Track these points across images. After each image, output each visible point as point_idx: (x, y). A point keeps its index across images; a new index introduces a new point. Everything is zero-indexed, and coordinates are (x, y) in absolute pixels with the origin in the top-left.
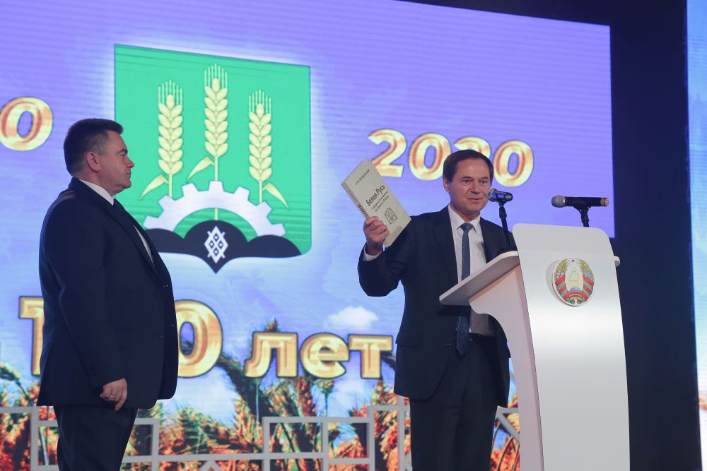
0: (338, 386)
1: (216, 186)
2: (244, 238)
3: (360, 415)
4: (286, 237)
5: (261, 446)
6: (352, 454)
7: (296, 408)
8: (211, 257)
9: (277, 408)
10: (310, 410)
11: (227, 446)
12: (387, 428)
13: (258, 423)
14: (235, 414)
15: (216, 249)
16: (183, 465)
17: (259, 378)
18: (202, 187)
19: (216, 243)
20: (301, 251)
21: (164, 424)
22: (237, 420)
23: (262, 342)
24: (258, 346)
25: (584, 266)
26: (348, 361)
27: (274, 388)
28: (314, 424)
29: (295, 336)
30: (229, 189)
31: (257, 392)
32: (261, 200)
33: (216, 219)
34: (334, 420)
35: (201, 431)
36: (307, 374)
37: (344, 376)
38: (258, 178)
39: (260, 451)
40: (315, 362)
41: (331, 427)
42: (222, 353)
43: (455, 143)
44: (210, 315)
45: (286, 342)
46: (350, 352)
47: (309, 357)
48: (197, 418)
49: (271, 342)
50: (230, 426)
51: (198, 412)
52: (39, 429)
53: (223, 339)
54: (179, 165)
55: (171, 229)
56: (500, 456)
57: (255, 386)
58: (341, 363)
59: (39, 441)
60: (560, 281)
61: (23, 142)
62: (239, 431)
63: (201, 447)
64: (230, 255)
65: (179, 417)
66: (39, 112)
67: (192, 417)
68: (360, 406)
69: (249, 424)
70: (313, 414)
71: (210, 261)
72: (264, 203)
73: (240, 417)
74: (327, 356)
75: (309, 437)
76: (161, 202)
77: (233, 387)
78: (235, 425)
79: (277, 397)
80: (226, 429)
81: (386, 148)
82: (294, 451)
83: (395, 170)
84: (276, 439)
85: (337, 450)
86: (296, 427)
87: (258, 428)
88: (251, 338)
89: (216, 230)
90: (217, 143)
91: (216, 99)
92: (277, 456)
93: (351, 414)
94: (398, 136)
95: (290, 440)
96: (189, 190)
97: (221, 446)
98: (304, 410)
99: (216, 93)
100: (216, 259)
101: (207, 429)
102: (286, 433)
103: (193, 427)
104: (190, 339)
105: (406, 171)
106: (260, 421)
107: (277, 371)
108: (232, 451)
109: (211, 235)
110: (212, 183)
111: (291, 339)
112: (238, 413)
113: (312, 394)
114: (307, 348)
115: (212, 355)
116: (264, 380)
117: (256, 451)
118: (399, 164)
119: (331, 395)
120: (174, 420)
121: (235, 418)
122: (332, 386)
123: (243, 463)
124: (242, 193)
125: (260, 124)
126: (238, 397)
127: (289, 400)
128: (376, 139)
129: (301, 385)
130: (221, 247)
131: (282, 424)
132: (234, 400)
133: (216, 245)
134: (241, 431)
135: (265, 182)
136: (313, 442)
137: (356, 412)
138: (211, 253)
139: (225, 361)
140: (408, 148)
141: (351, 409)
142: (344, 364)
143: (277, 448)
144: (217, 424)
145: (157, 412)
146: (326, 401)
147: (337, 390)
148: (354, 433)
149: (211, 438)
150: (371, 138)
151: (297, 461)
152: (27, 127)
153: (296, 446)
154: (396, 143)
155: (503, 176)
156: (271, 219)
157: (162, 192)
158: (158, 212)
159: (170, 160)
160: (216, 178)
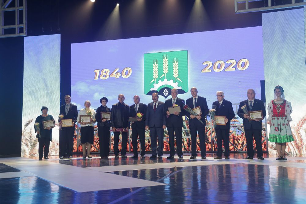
1: (166, 80)
4: (182, 89)
7: (185, 127)
12: (208, 131)
18: (163, 80)
30: (169, 80)
32: (176, 82)
33: (166, 87)
38: (175, 77)
43: (226, 62)
54: (158, 76)
55: (156, 90)
56: (240, 137)
61: (126, 76)
64: (169, 94)
66: (129, 70)
71: (164, 96)
76: (154, 85)
81: (207, 66)
83: (210, 70)
86: (185, 131)
89: (166, 89)
90: (166, 71)
91: (165, 61)
96: (160, 81)
98: (187, 127)
100: (166, 96)
105: (213, 70)
109: (165, 91)
124: (172, 81)
125: (176, 65)
128: (204, 64)
129: (186, 122)
130: (167, 93)
135: (177, 78)
138: (165, 94)
140: (213, 66)
149: (166, 134)
150: (203, 64)
151: (186, 138)
152: (127, 73)
153: (185, 135)
154: (210, 64)
155: (240, 68)
156: (178, 86)
157: (154, 83)
158: (153, 87)
159: (156, 76)
160: (166, 78)
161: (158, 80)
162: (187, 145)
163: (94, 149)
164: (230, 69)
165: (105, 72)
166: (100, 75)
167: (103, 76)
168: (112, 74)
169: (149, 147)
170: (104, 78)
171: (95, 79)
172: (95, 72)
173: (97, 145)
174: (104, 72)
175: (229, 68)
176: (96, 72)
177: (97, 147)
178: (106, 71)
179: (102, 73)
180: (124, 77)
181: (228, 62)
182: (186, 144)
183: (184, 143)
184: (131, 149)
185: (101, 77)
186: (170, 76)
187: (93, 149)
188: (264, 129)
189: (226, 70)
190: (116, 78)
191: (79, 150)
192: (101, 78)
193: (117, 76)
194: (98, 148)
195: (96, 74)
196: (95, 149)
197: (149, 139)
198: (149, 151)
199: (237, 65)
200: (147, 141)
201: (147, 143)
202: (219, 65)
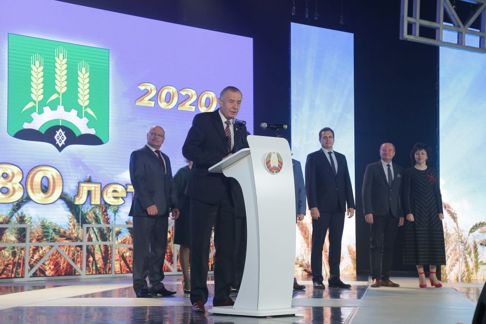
0: (120, 209)
1: (61, 108)
2: (75, 135)
4: (96, 135)
5: (82, 239)
6: (127, 242)
7: (99, 220)
8: (58, 144)
9: (90, 220)
10: (107, 221)
11: (64, 238)
13: (80, 227)
14: (69, 223)
15: (60, 140)
16: (42, 248)
17: (81, 205)
18: (54, 108)
19: (60, 137)
20: (104, 142)
21: (32, 227)
22: (70, 226)
23: (83, 187)
24: (81, 188)
25: (279, 156)
26: (126, 197)
27: (89, 210)
28: (109, 228)
29: (100, 185)
30: (67, 110)
31: (80, 212)
32: (83, 116)
33: (61, 125)
34: (119, 226)
35: (51, 231)
36: (106, 203)
37: (124, 205)
38: (82, 104)
39: (81, 241)
40: (109, 198)
41: (117, 229)
42: (62, 192)
43: (180, 91)
44: (56, 173)
45: (95, 187)
46: (127, 192)
47: (107, 195)
48: (50, 225)
49: (88, 187)
50: (66, 228)
51: (50, 221)
53: (63, 186)
54: (42, 96)
55: (37, 129)
57: (79, 209)
58: (122, 198)
60: (268, 162)
62: (70, 231)
63: (51, 239)
64: (68, 143)
65: (40, 224)
67: (47, 224)
69: (76, 228)
70: (108, 223)
71: (57, 146)
72: (85, 118)
73: (71, 224)
74: (116, 195)
75: (106, 234)
76: (32, 115)
77: (68, 209)
78: (69, 228)
79: (90, 214)
80: (64, 230)
81: (147, 92)
82: (98, 241)
83: (151, 103)
84: (90, 236)
85: (120, 241)
86: (100, 230)
87: (80, 230)
88: (77, 185)
89: (60, 130)
90: (61, 85)
91: (61, 64)
92: (90, 243)
93: (127, 223)
94: (153, 87)
95: (96, 236)
96: (47, 109)
97: (61, 239)
98: (104, 221)
99: (61, 61)
100: (60, 145)
101: (54, 230)
102: (95, 232)
103: (47, 229)
104: (46, 185)
105: (156, 104)
106: (82, 226)
107: (90, 201)
108: (67, 241)
109: (58, 133)
110: (59, 106)
111: (98, 186)
112: (71, 222)
113: (108, 213)
114: (106, 190)
115: (58, 193)
116: (84, 206)
117: (79, 241)
118: (153, 101)
119: (117, 214)
120: (37, 225)
122: (118, 209)
123: (72, 247)
124: (74, 112)
125: (84, 78)
126: (71, 214)
127: (97, 216)
128: (142, 88)
129: (102, 208)
130: (63, 139)
131: (93, 228)
132: (68, 216)
134: (72, 231)
135: (86, 107)
136: (108, 237)
137: (130, 222)
138: (58, 142)
139: (64, 196)
140: (157, 94)
141: (127, 220)
142: (125, 199)
143: (90, 239)
144: (60, 227)
145: (29, 221)
146: (115, 217)
147: (120, 212)
148: (128, 232)
149: (56, 234)
150: (139, 87)
151: (99, 246)
153: (99, 238)
154: (151, 90)
155: (203, 108)
156: (89, 125)
157: (32, 110)
158: (30, 120)
160: (61, 104)
161: (42, 104)
162: (101, 260)
164: (186, 106)
169: (13, 268)
181: (183, 93)
182: (100, 258)
183: (96, 256)
186: (70, 101)
189: (179, 109)
197: (14, 248)
198: (13, 278)
199: (198, 102)
200: (11, 253)
201: (9, 257)
202: (168, 94)
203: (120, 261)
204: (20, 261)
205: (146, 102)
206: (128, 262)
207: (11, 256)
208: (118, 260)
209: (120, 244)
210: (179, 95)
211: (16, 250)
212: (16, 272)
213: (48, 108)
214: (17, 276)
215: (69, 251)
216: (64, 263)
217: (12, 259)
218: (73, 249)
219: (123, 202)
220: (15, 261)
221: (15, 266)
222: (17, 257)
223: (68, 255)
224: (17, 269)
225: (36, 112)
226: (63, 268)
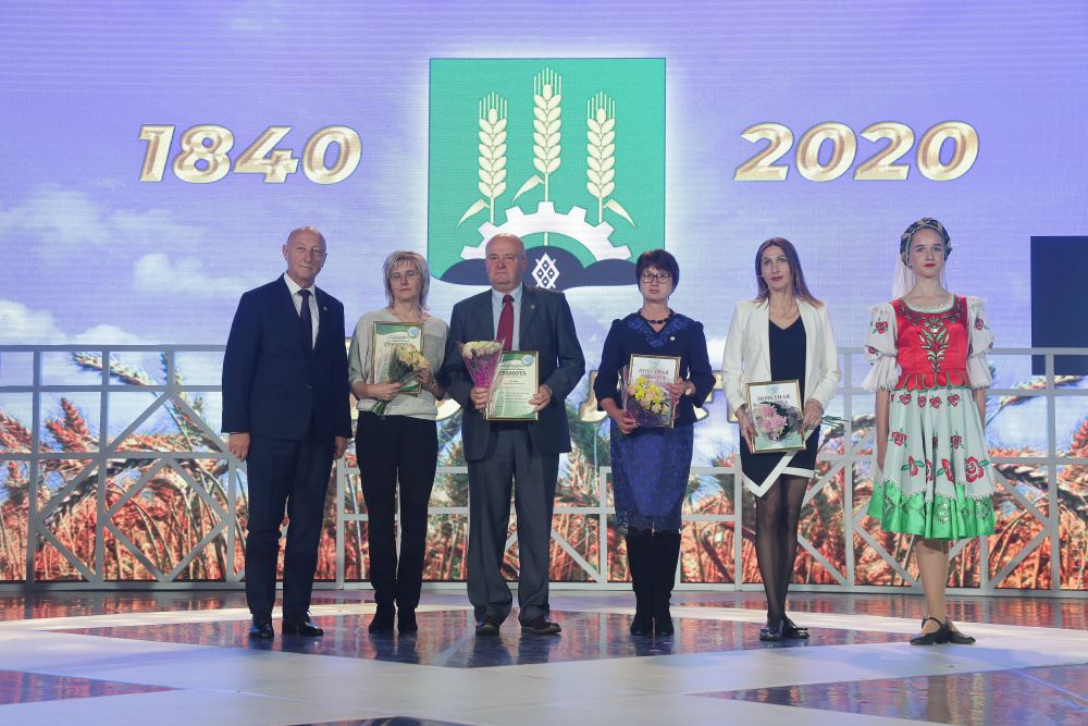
1: (546, 207)
2: (581, 265)
3: (727, 465)
4: (632, 260)
5: (599, 499)
6: (717, 509)
13: (597, 473)
14: (569, 464)
15: (545, 278)
17: (597, 422)
19: (545, 271)
22: (571, 470)
26: (712, 402)
30: (562, 209)
31: (596, 439)
32: (600, 219)
33: (546, 244)
37: (706, 420)
38: (597, 194)
39: (599, 505)
43: (862, 132)
52: (347, 476)
54: (503, 186)
57: (593, 432)
59: (348, 489)
61: (329, 175)
62: (573, 483)
64: (563, 284)
66: (347, 142)
68: (726, 456)
69: (585, 475)
72: (605, 223)
73: (574, 466)
76: (482, 229)
78: (568, 475)
81: (766, 146)
83: (777, 172)
85: (696, 506)
87: (595, 479)
89: (546, 257)
90: (547, 156)
91: (547, 108)
93: (715, 464)
94: (783, 131)
96: (514, 214)
99: (547, 102)
105: (793, 172)
106: (599, 470)
108: (565, 504)
109: (540, 264)
110: (541, 204)
112: (572, 462)
116: (603, 424)
117: (593, 504)
118: (783, 165)
121: (568, 467)
123: (577, 518)
124: (578, 213)
125: (601, 132)
128: (752, 137)
130: (551, 277)
133: (546, 274)
134: (576, 481)
135: (606, 199)
137: (722, 462)
138: (539, 283)
140: (795, 147)
141: (714, 457)
148: (717, 485)
150: (746, 136)
152: (334, 157)
154: (779, 140)
155: (933, 168)
156: (614, 241)
157: (482, 217)
158: (476, 241)
159: (492, 181)
160: (546, 198)
161: (504, 204)
163: (131, 566)
164: (884, 169)
165: (207, 143)
166: (176, 154)
167: (191, 160)
168: (249, 158)
169: (445, 560)
170: (200, 173)
171: (145, 178)
172: (143, 137)
173: (146, 546)
174: (198, 138)
175: (873, 165)
176: (152, 137)
177: (148, 555)
178: (213, 137)
179: (186, 147)
180: (317, 175)
181: (872, 136)
184: (346, 567)
185: (181, 167)
186: (568, 189)
187: (122, 566)
188: (1040, 478)
189: (859, 177)
190: (268, 180)
191: (39, 574)
192: (178, 172)
193: (273, 172)
194: (153, 561)
195: (148, 149)
196: (138, 566)
197: (445, 517)
198: (445, 581)
199: (917, 153)
200: (439, 528)
201: (435, 536)
202: (828, 145)
203: (700, 555)
204: (459, 546)
205: (763, 169)
206: (720, 557)
207: (439, 535)
208: (694, 550)
209: (697, 512)
210: (859, 141)
211: (451, 522)
212: (452, 569)
213: (516, 210)
214: (455, 578)
215: (570, 526)
216: (558, 555)
217: (443, 540)
218: (579, 521)
219: (705, 414)
220: (448, 545)
221: (449, 555)
222: (454, 536)
223: (568, 535)
224: (453, 563)
225: (489, 221)
226: (558, 565)
